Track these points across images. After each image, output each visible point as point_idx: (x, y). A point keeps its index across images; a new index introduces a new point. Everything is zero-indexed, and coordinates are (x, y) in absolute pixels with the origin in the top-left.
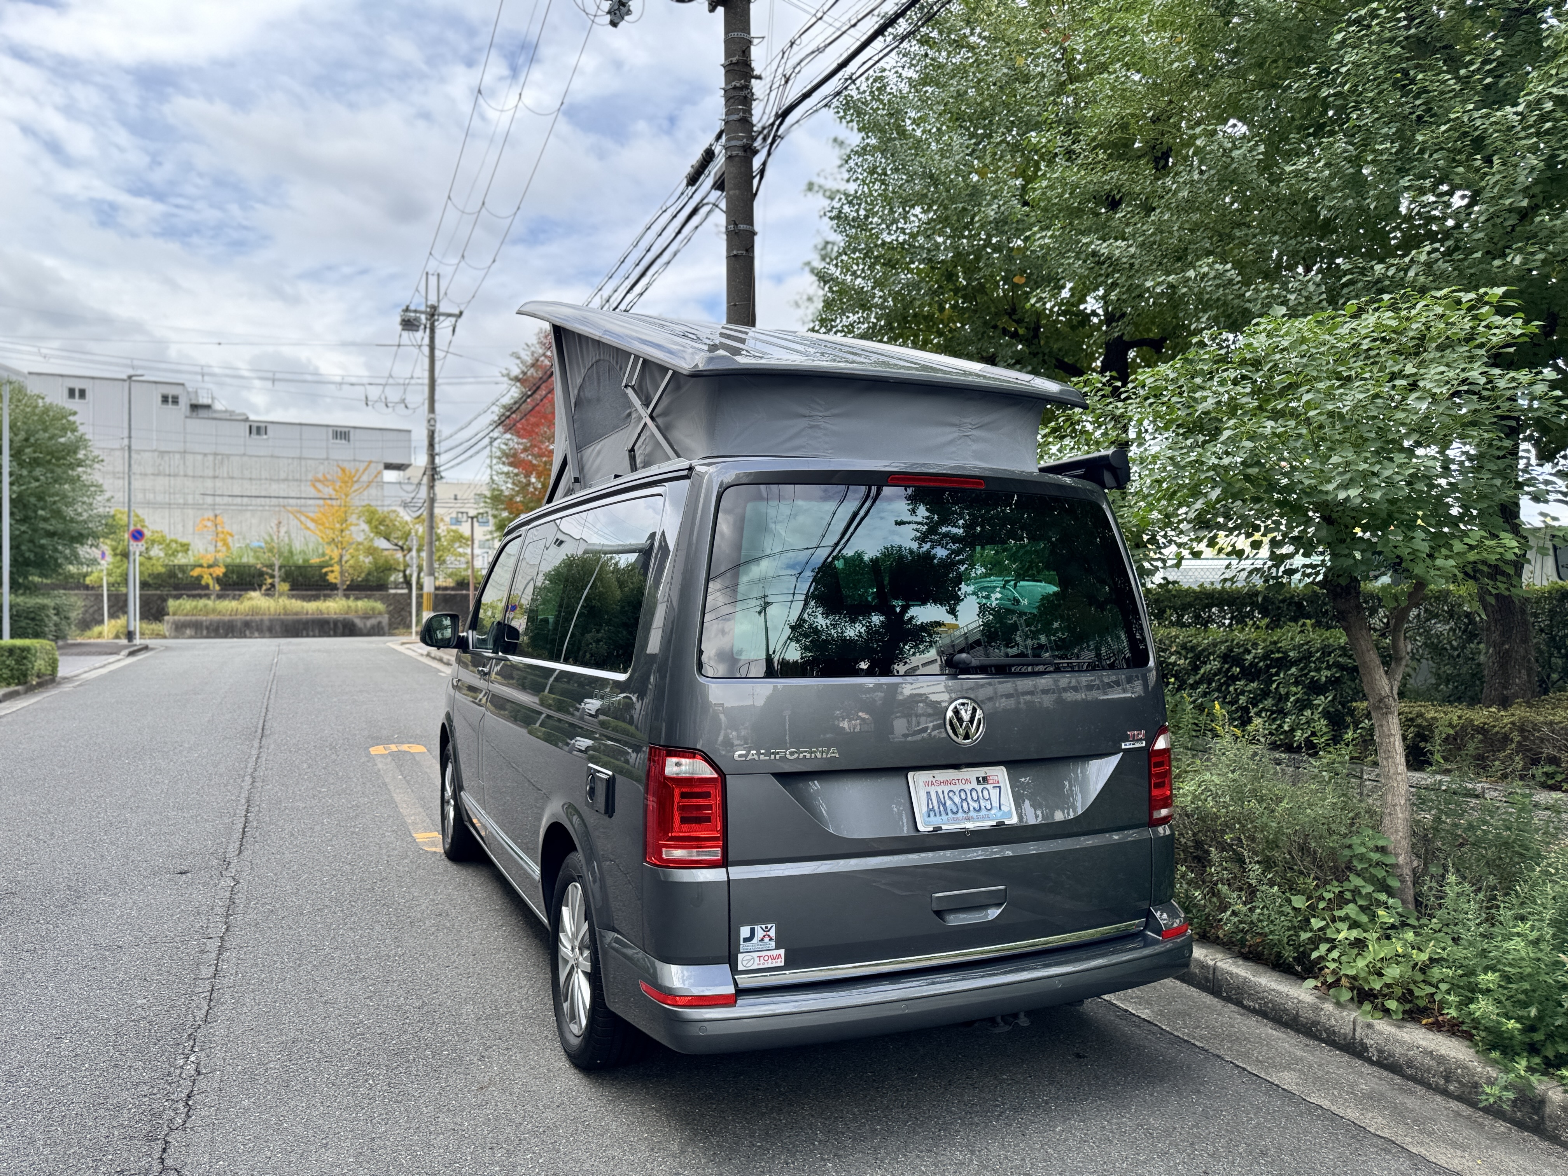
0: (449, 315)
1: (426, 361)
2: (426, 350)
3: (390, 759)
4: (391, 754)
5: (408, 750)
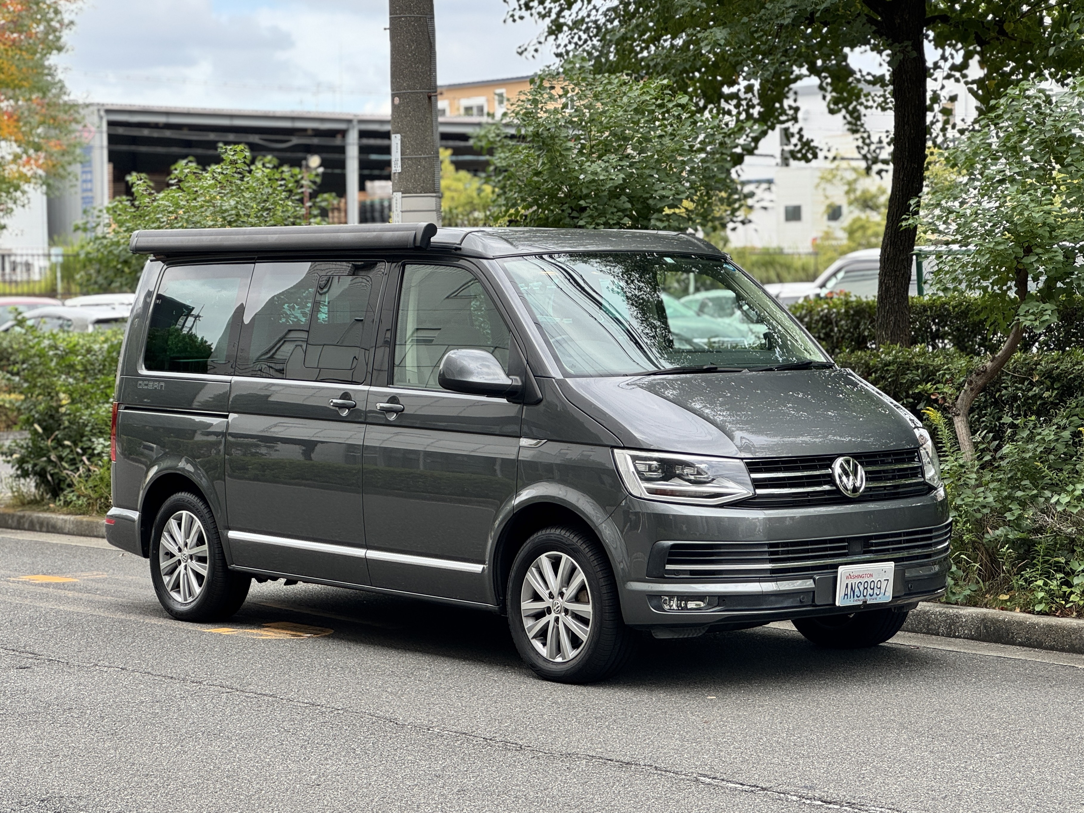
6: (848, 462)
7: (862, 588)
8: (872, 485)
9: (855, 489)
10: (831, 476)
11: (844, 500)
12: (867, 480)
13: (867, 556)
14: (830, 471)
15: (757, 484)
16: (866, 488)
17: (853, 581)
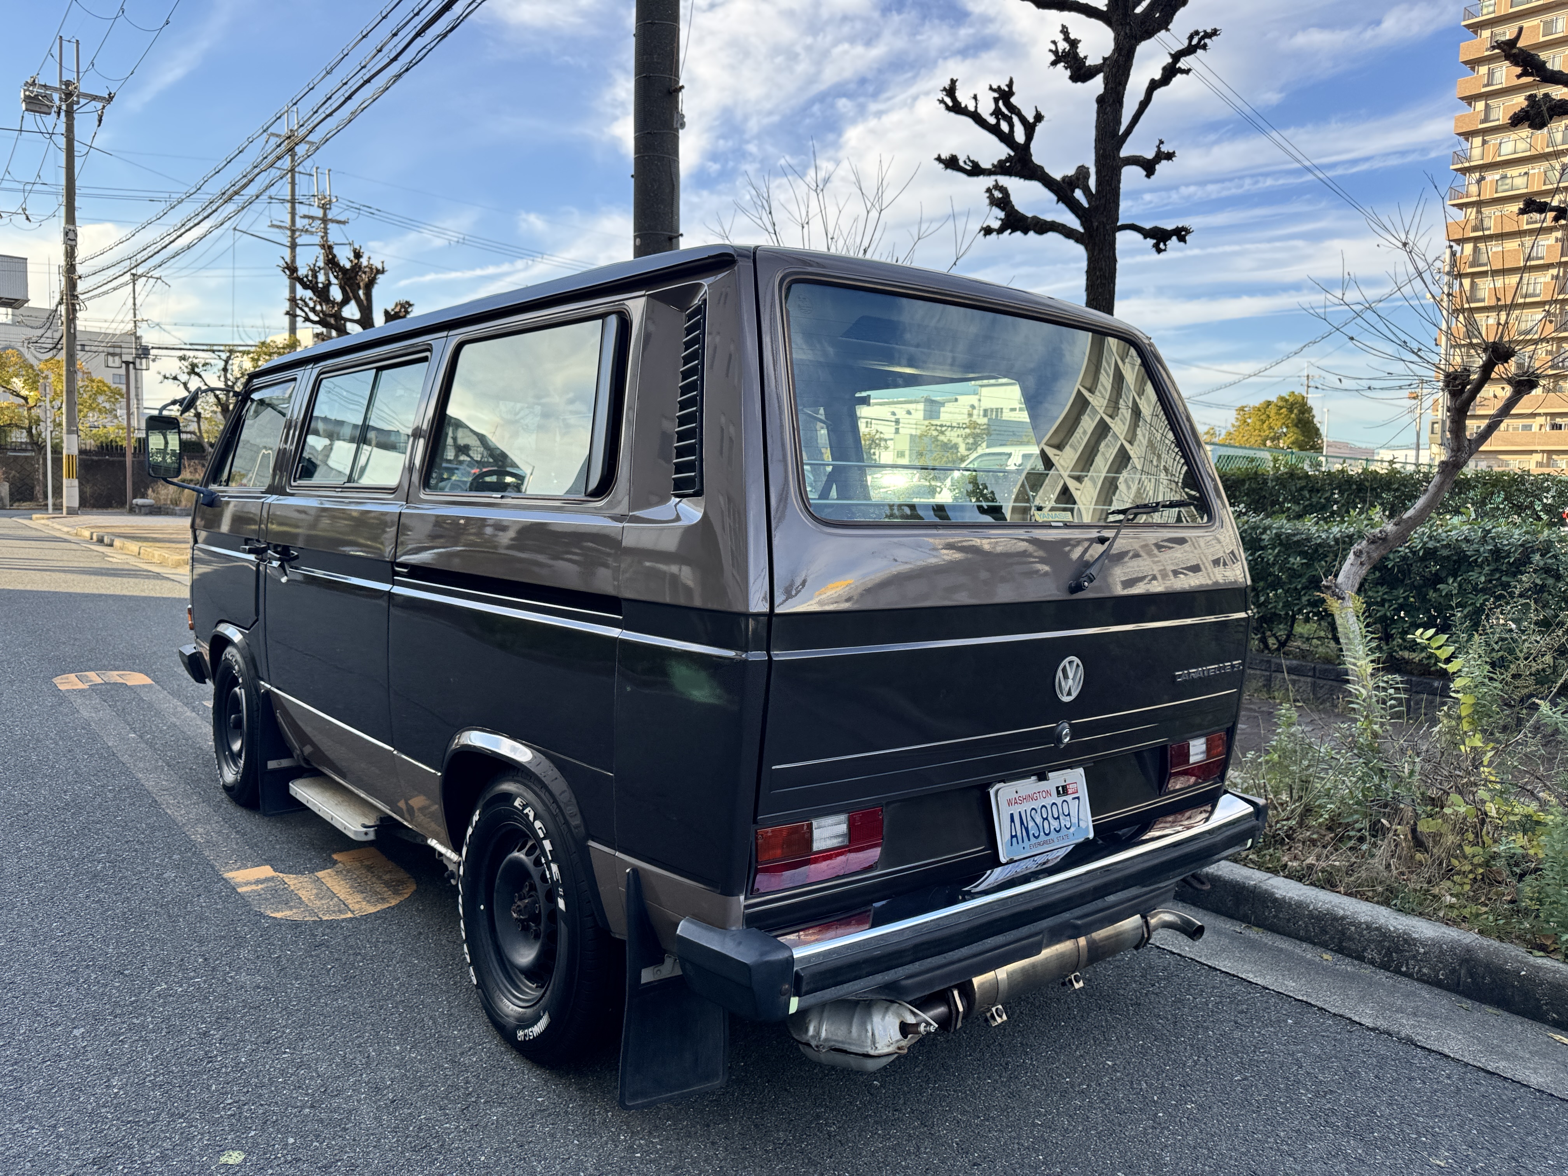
0: (95, 98)
1: (63, 156)
2: (62, 142)
3: (96, 701)
4: (94, 688)
5: (121, 681)
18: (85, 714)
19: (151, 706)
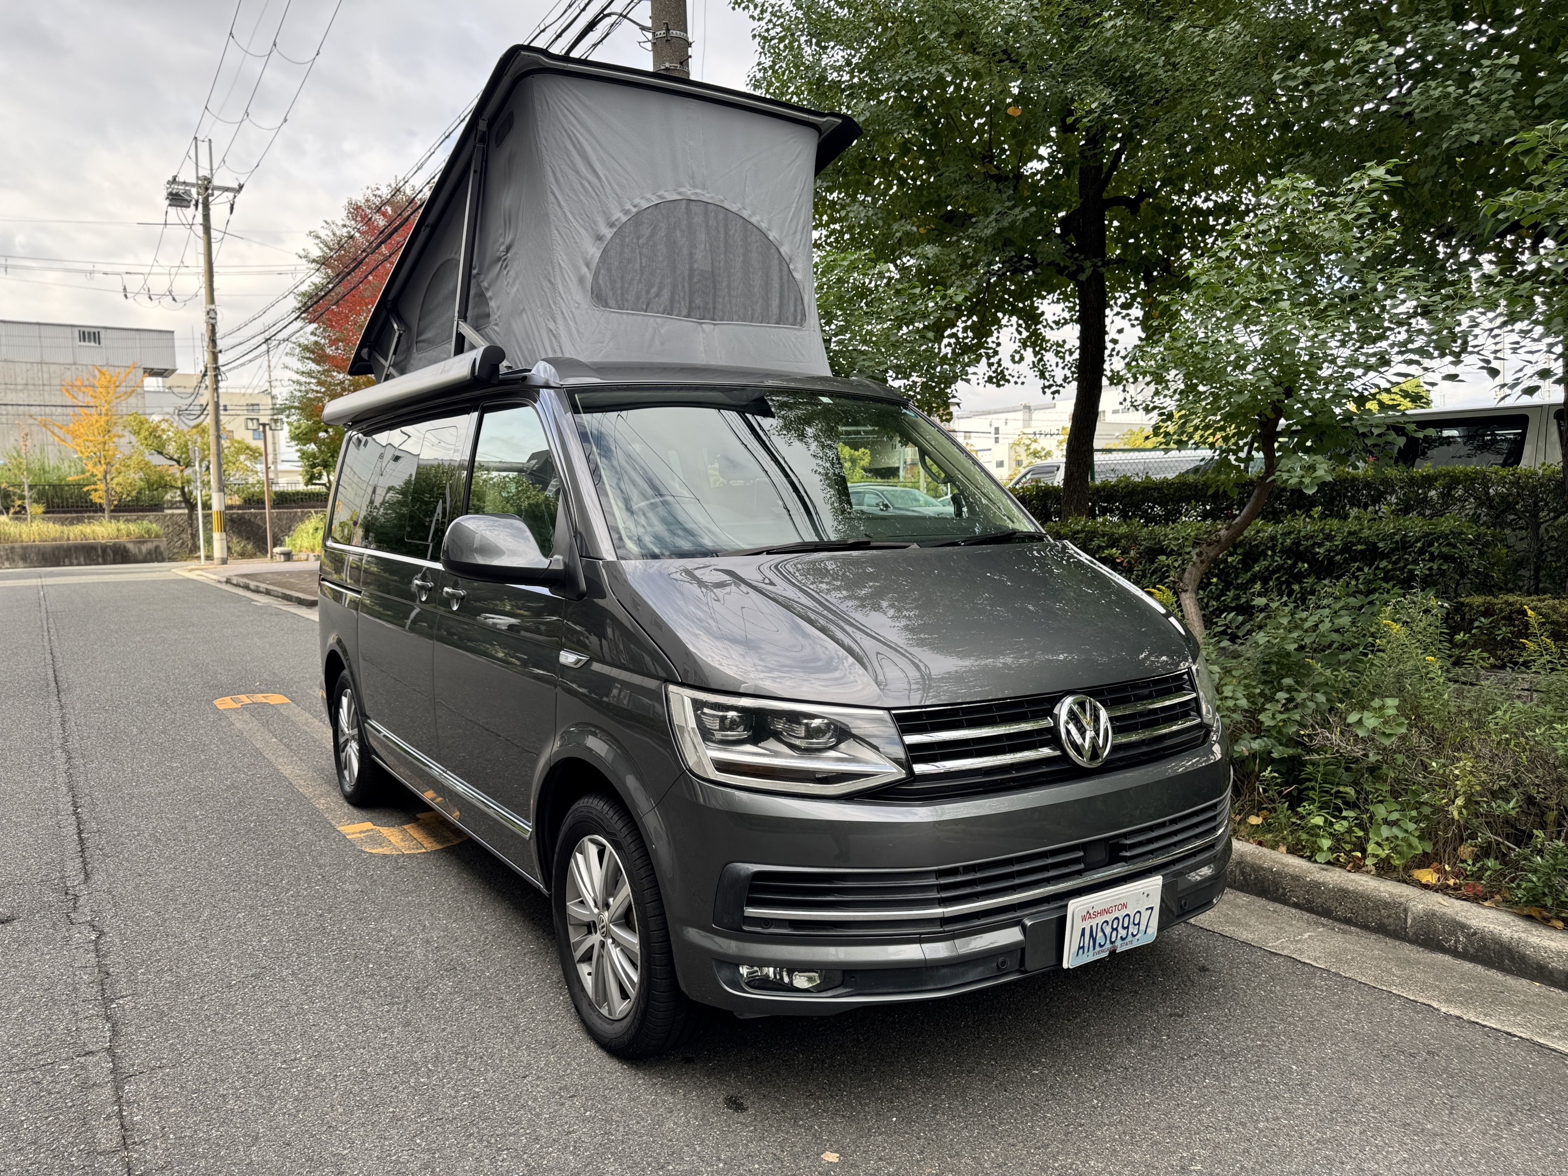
0: (227, 189)
1: (202, 244)
3: (247, 715)
4: (245, 707)
5: (265, 701)
6: (1082, 705)
7: (1108, 930)
8: (1123, 740)
9: (1095, 752)
10: (1054, 731)
11: (1076, 773)
12: (1114, 732)
13: (1118, 870)
14: (1049, 722)
15: (918, 753)
16: (1115, 748)
17: (1094, 922)
18: (239, 725)
19: (288, 719)
